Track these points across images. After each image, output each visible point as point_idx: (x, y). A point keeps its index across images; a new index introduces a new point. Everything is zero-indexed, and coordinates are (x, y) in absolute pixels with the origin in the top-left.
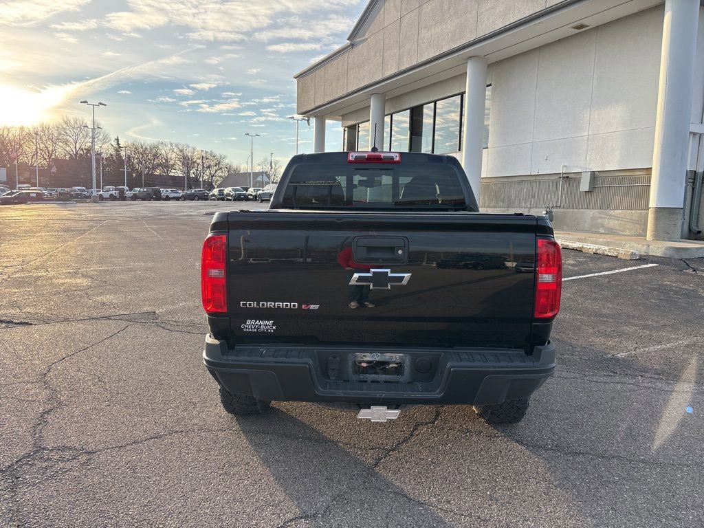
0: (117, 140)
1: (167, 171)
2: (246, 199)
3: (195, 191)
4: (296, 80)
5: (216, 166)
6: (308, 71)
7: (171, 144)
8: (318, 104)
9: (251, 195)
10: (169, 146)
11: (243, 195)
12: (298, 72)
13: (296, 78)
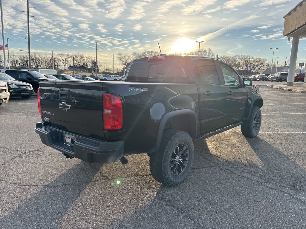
0: (218, 55)
1: (239, 68)
2: (267, 80)
3: (244, 77)
4: (284, 19)
5: (261, 65)
6: (289, 13)
7: (242, 56)
8: (293, 30)
9: (270, 78)
10: (241, 57)
11: (265, 78)
12: (284, 15)
13: (284, 18)
